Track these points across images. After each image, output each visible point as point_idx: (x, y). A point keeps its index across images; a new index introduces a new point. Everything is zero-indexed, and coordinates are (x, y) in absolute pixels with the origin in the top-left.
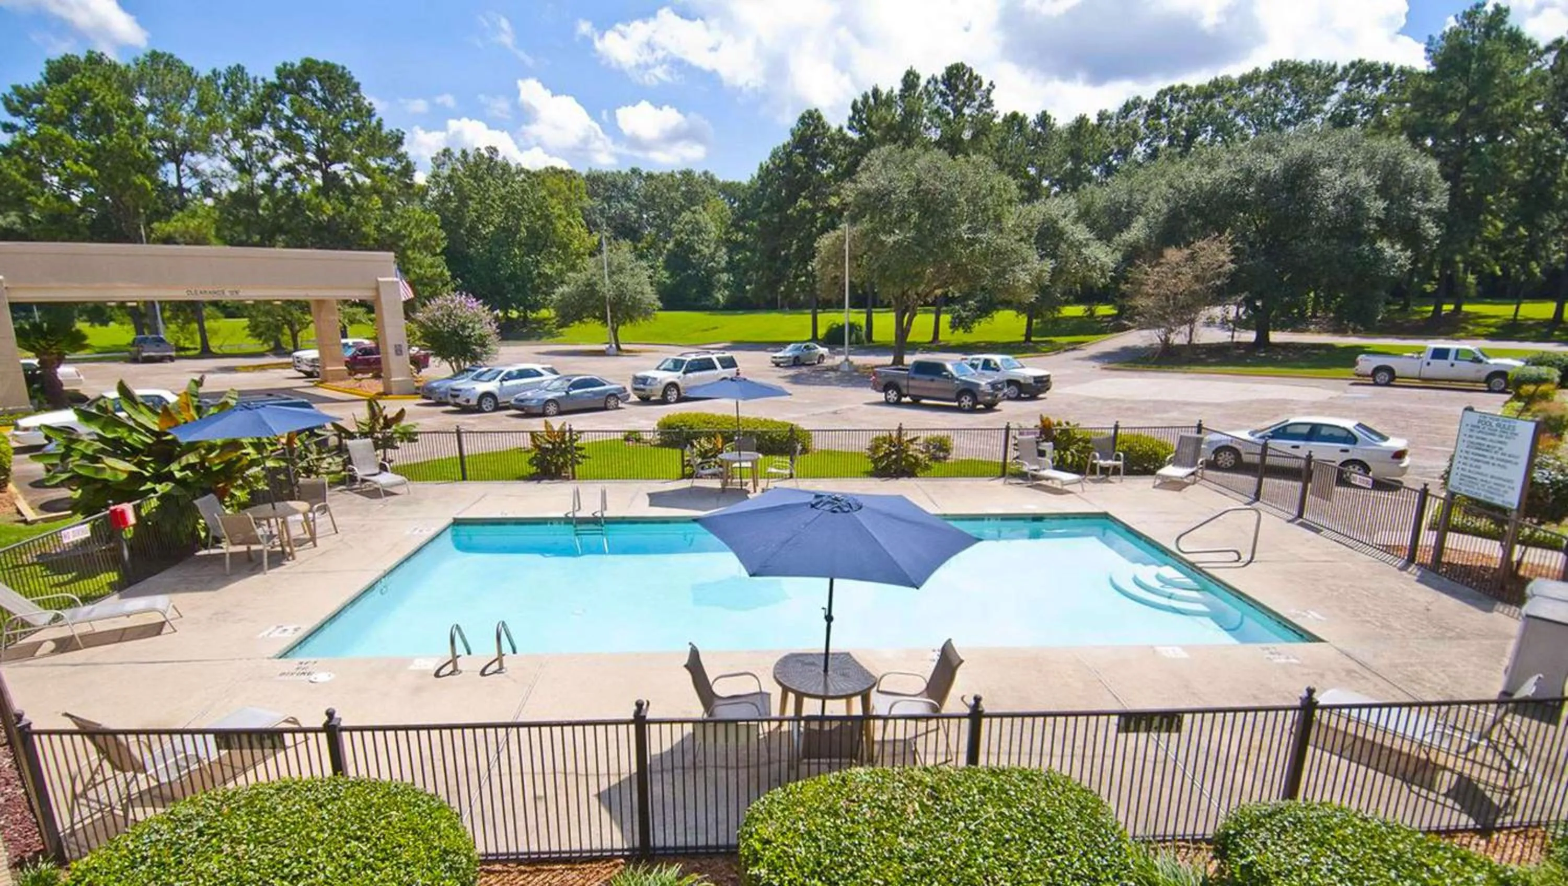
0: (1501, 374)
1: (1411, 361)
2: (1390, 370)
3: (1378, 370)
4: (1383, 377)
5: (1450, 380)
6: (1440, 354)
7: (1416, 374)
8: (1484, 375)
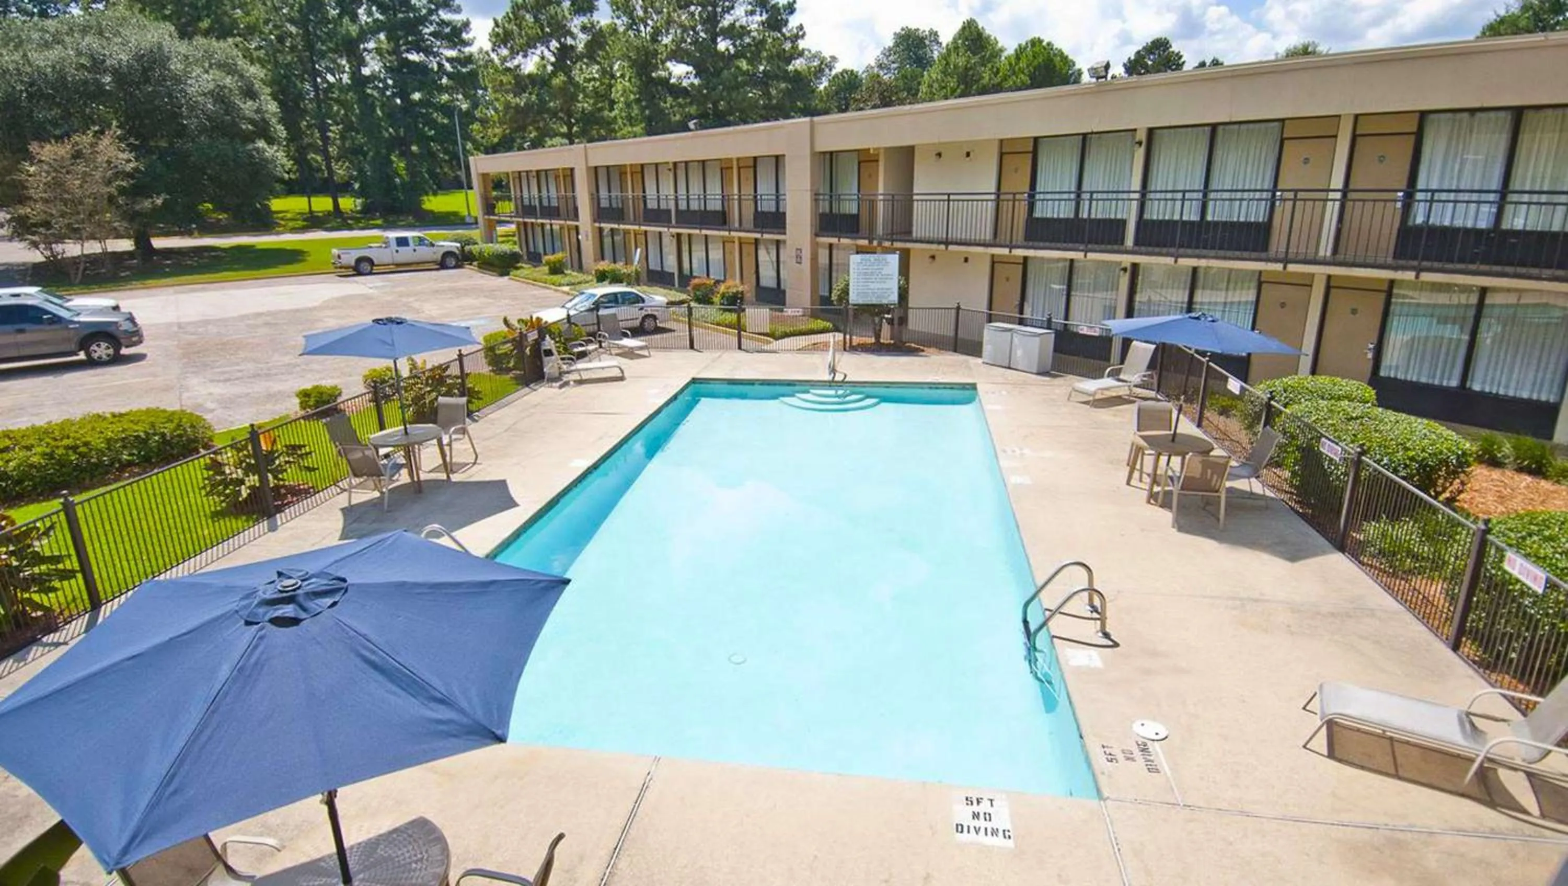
0: (448, 254)
1: (381, 250)
2: (370, 261)
3: (359, 260)
4: (365, 267)
5: (418, 263)
6: (402, 242)
7: (391, 262)
8: (438, 257)
